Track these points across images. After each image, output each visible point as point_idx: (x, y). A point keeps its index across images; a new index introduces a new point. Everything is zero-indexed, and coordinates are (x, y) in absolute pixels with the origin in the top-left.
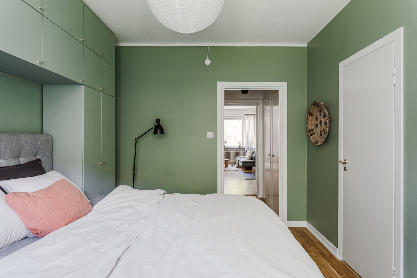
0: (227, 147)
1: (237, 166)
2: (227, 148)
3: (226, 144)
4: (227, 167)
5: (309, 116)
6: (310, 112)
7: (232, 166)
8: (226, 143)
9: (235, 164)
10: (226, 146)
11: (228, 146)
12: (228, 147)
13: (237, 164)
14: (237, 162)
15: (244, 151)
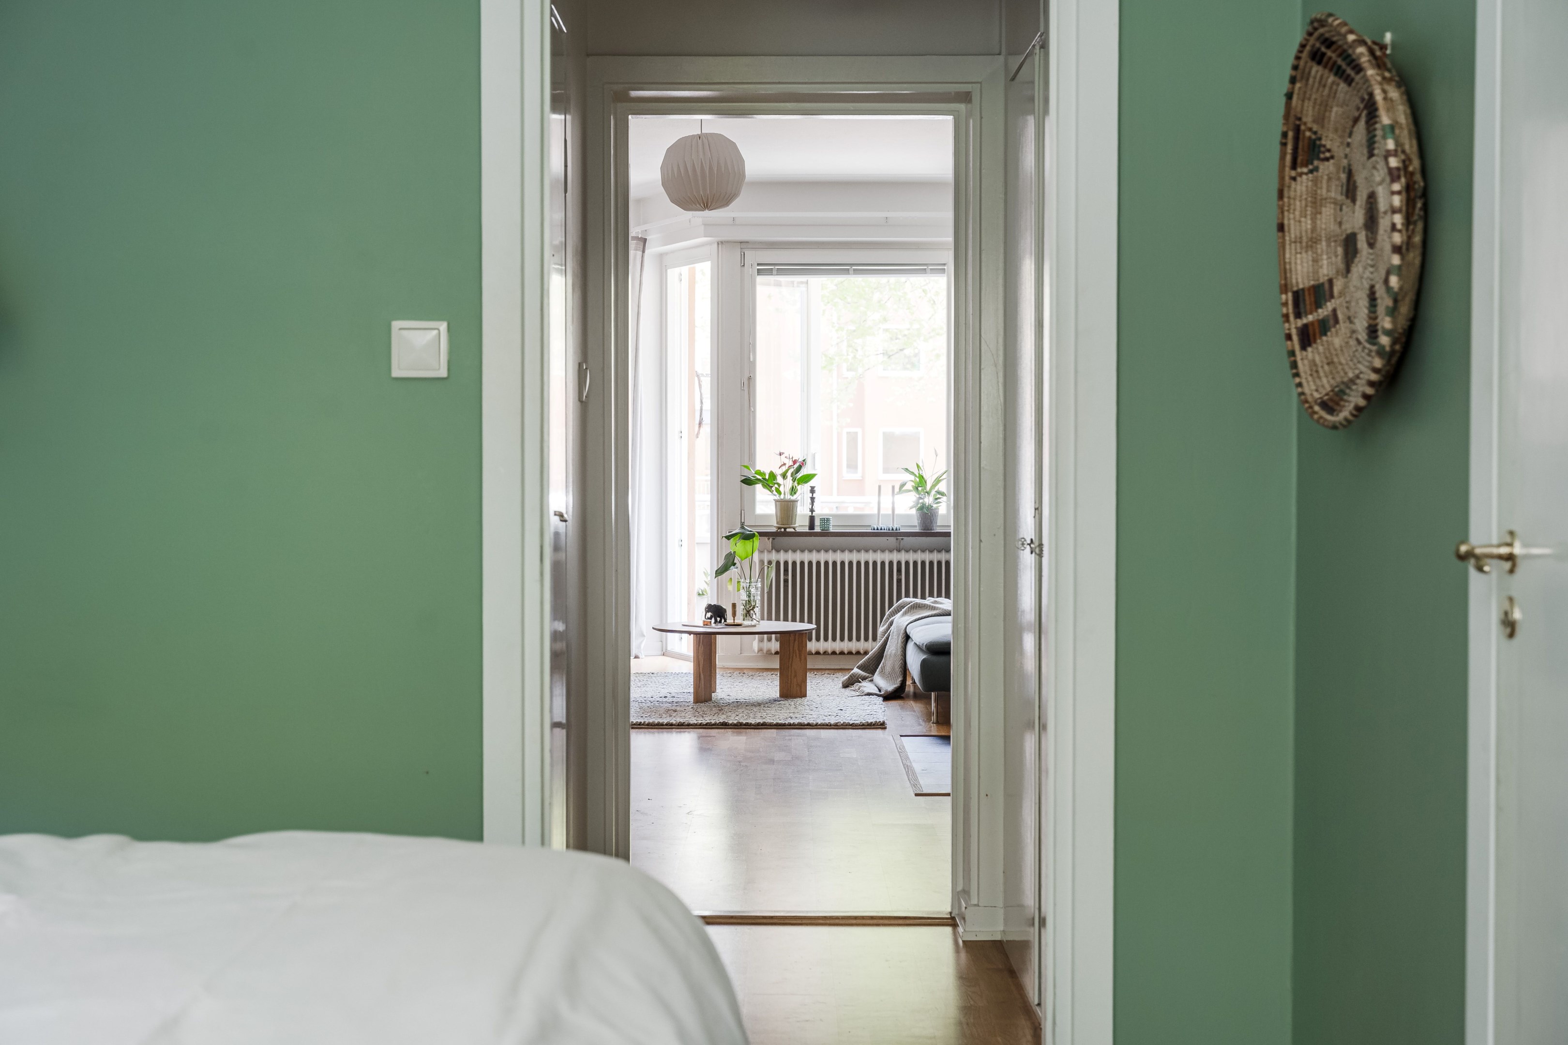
0: (812, 519)
1: (889, 686)
2: (812, 526)
3: (803, 490)
4: (803, 695)
5: (1294, 167)
6: (1297, 130)
7: (846, 685)
8: (806, 487)
9: (871, 667)
10: (802, 511)
11: (820, 510)
12: (825, 521)
13: (888, 669)
14: (893, 648)
15: (943, 557)
